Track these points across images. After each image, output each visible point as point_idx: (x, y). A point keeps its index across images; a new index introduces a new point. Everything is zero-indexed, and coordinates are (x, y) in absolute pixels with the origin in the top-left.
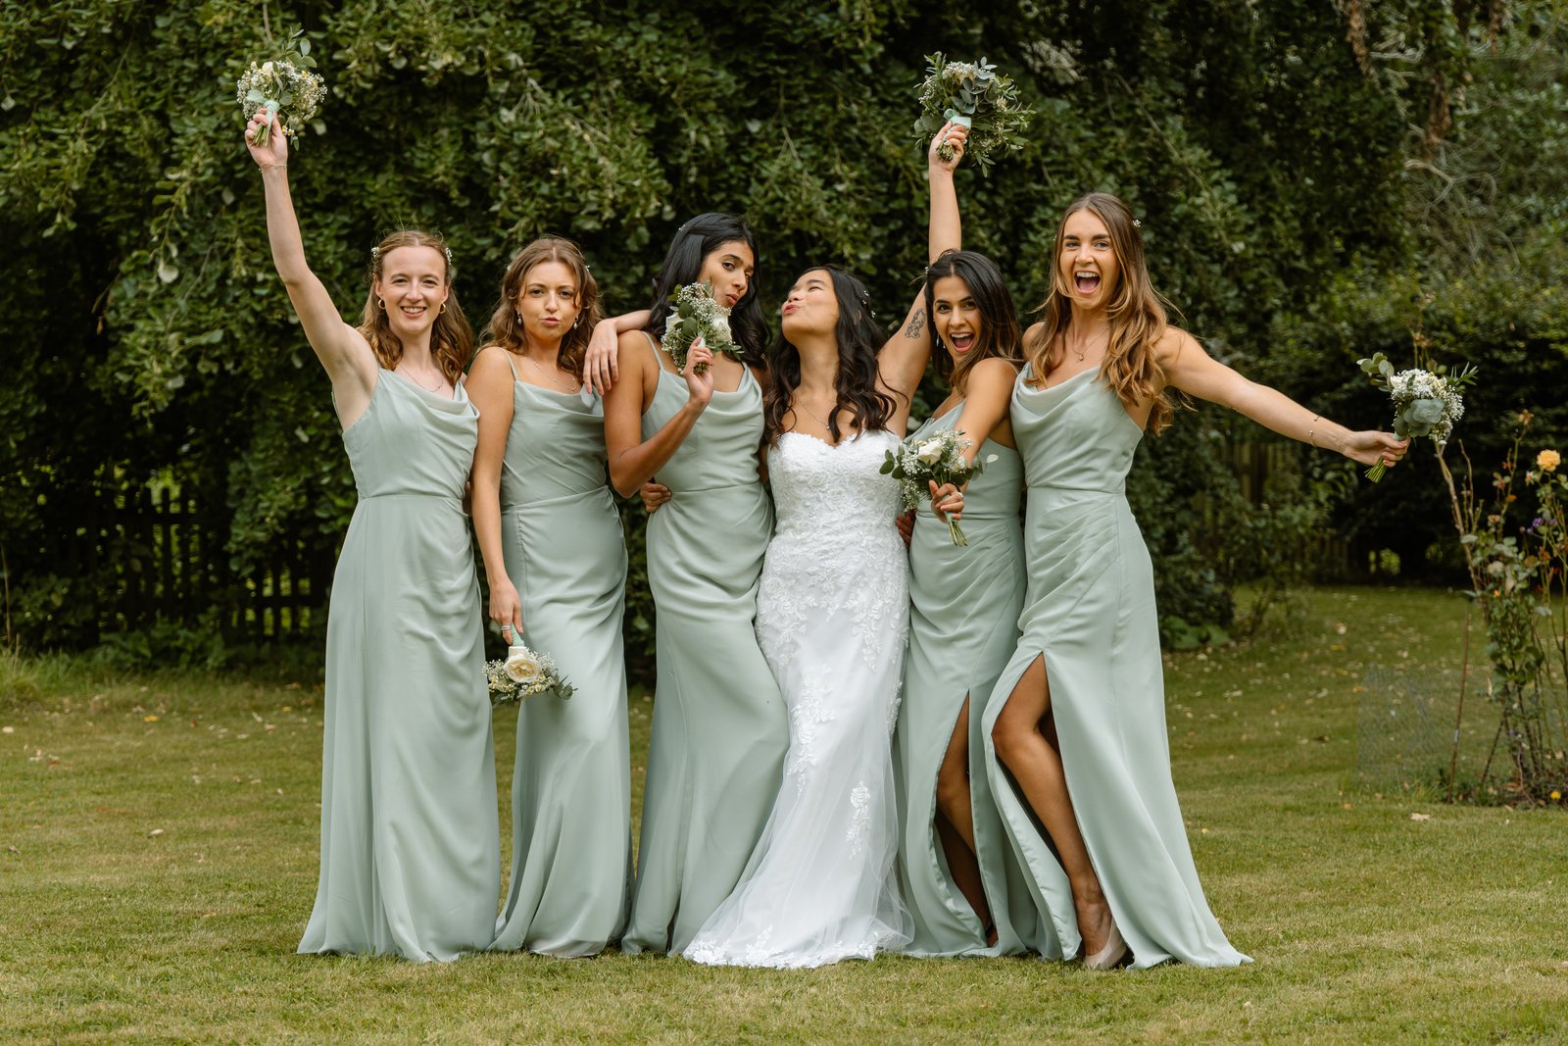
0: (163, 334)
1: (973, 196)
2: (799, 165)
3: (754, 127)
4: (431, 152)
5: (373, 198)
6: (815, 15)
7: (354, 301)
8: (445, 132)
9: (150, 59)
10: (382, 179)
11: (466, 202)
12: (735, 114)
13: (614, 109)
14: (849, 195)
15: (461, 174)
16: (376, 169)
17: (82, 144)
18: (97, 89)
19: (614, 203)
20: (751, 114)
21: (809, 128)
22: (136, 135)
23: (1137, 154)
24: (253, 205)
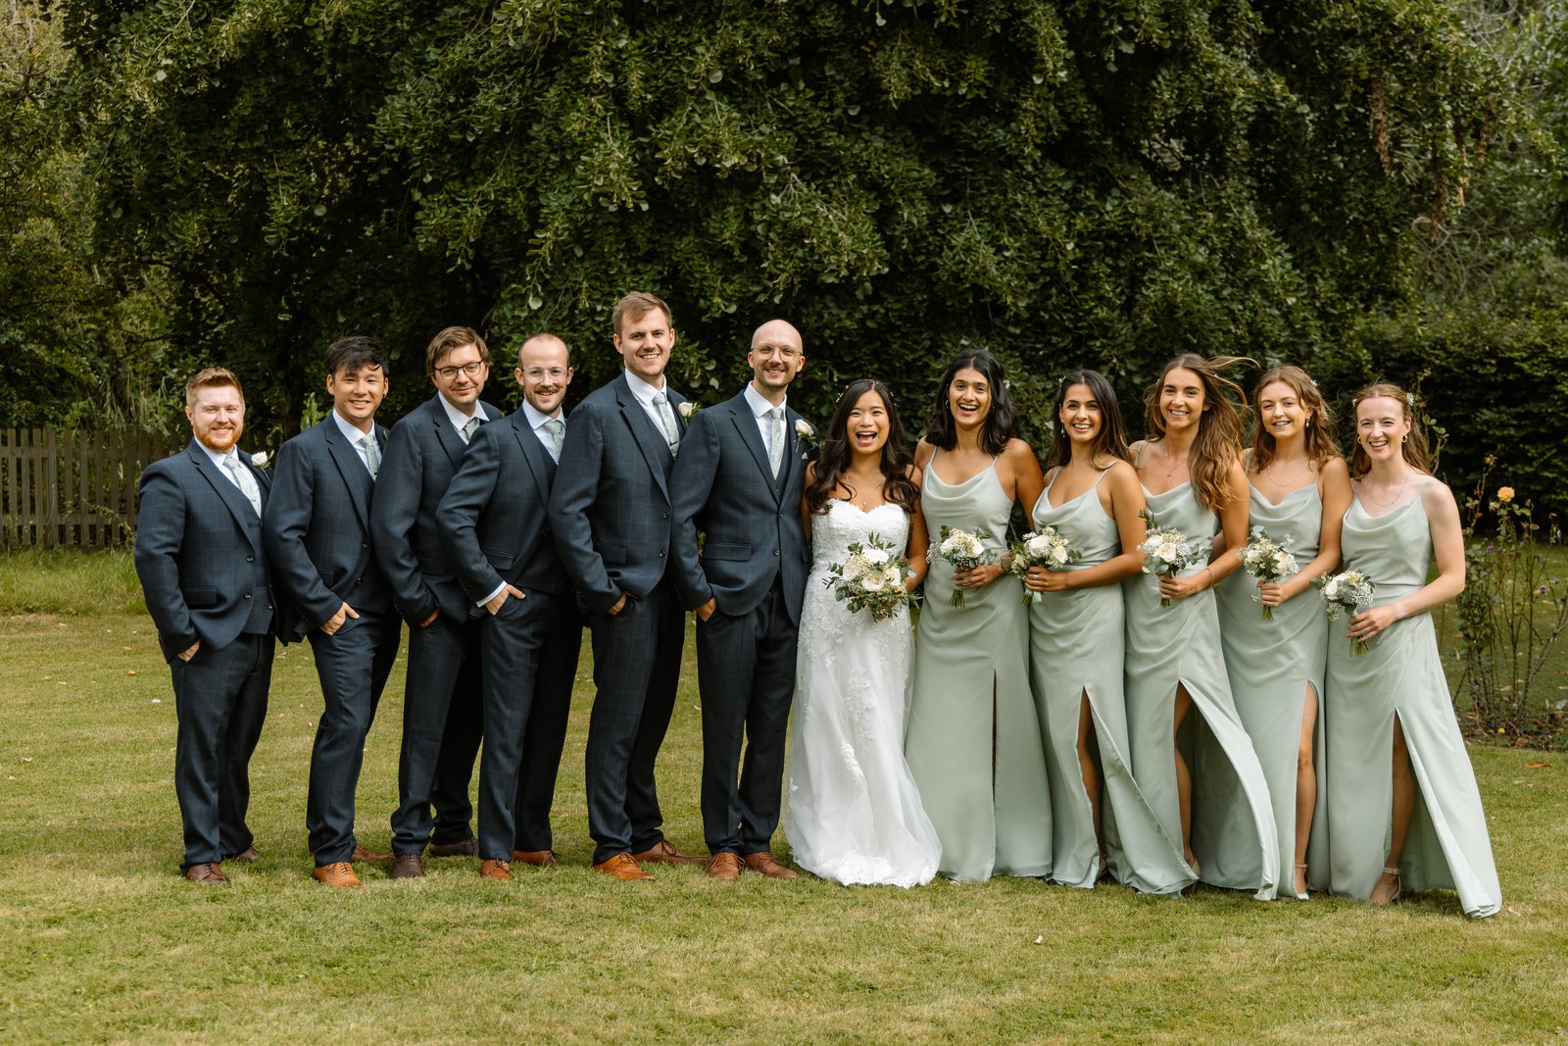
2: (978, 237)
3: (948, 209)
4: (721, 223)
5: (679, 254)
6: (994, 130)
8: (731, 209)
9: (526, 151)
10: (685, 240)
12: (934, 199)
13: (851, 195)
14: (1013, 260)
15: (742, 239)
16: (681, 235)
17: (477, 210)
18: (489, 170)
19: (848, 265)
20: (945, 200)
21: (987, 211)
22: (515, 204)
23: (1221, 232)
24: (595, 258)
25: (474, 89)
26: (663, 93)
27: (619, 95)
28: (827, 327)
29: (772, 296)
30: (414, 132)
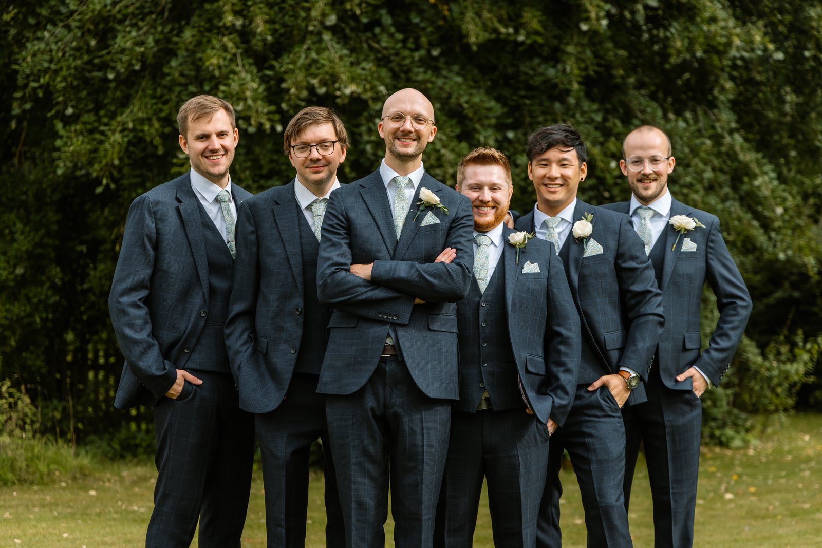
3: (510, 135)
6: (546, 69)
9: (159, 85)
17: (117, 137)
18: (124, 103)
20: (508, 127)
22: (152, 130)
23: (719, 155)
25: (113, 33)
26: (282, 35)
27: (245, 35)
30: (56, 72)
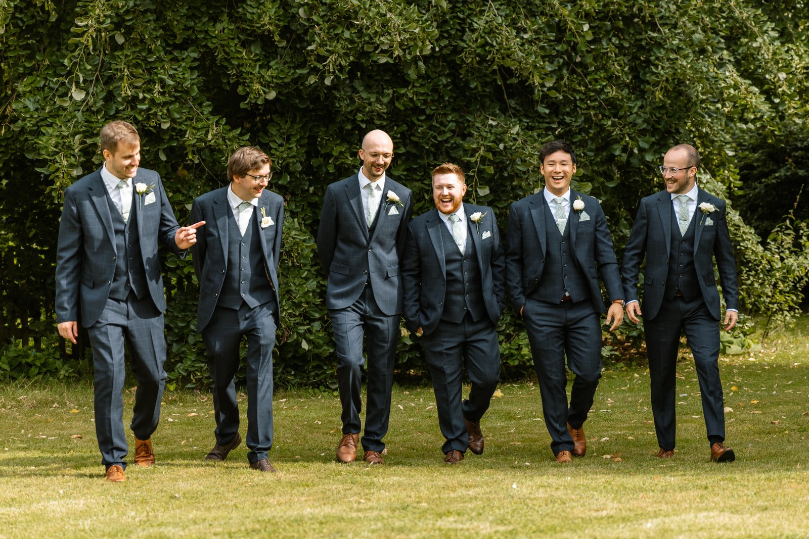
0: (67, 137)
1: (610, 40)
2: (500, 20)
4: (258, 8)
5: (214, 41)
7: (202, 113)
10: (219, 26)
11: (284, 44)
14: (530, 42)
15: (281, 24)
16: (215, 20)
19: (401, 44)
24: (135, 45)
28: (358, 110)
29: (322, 78)
